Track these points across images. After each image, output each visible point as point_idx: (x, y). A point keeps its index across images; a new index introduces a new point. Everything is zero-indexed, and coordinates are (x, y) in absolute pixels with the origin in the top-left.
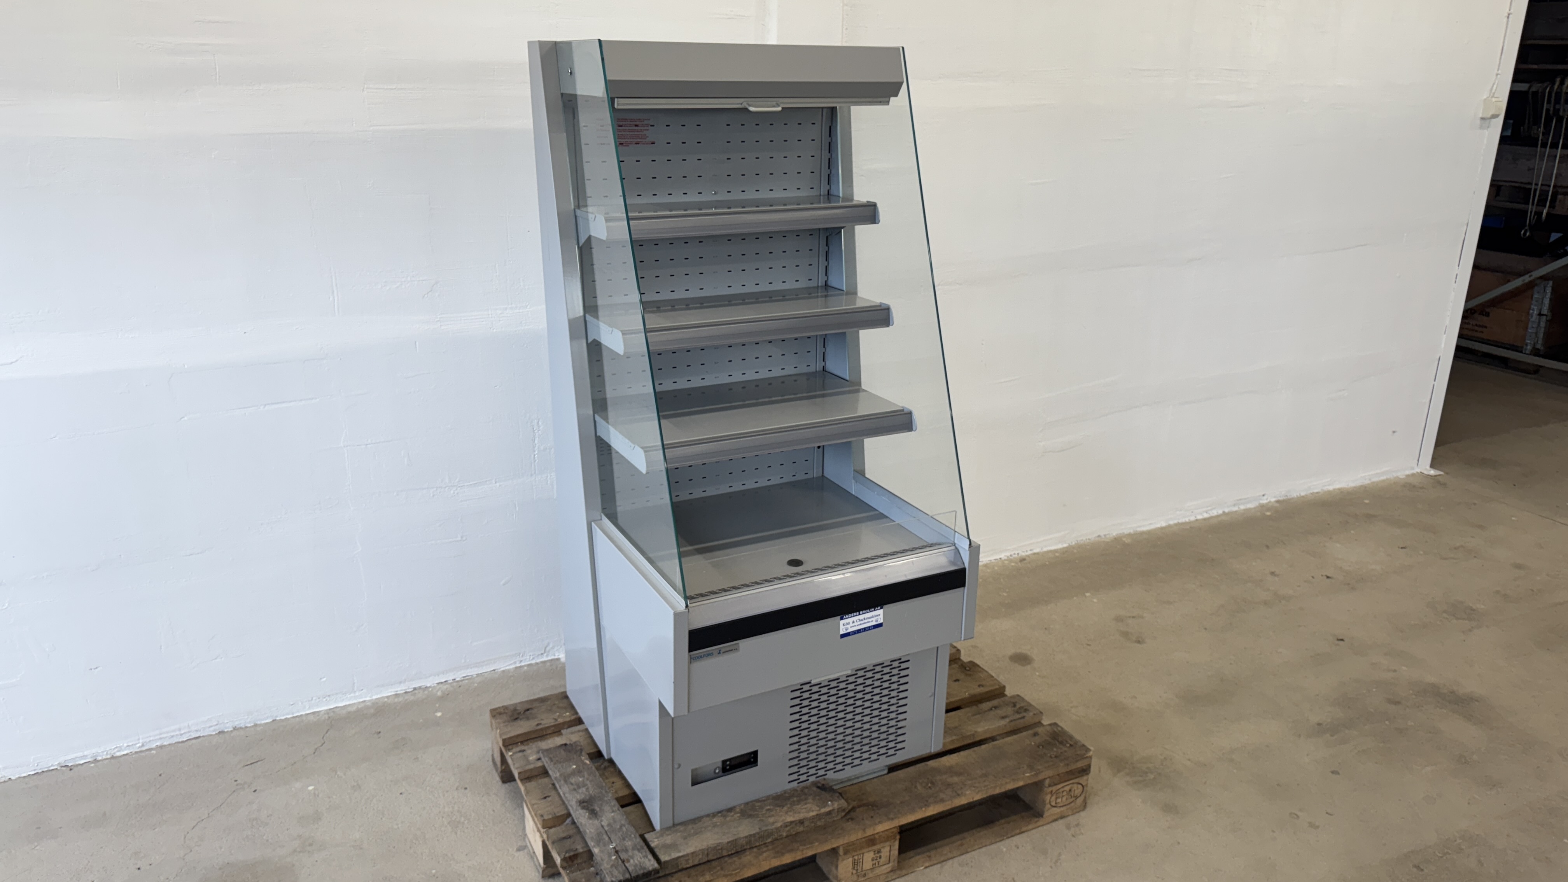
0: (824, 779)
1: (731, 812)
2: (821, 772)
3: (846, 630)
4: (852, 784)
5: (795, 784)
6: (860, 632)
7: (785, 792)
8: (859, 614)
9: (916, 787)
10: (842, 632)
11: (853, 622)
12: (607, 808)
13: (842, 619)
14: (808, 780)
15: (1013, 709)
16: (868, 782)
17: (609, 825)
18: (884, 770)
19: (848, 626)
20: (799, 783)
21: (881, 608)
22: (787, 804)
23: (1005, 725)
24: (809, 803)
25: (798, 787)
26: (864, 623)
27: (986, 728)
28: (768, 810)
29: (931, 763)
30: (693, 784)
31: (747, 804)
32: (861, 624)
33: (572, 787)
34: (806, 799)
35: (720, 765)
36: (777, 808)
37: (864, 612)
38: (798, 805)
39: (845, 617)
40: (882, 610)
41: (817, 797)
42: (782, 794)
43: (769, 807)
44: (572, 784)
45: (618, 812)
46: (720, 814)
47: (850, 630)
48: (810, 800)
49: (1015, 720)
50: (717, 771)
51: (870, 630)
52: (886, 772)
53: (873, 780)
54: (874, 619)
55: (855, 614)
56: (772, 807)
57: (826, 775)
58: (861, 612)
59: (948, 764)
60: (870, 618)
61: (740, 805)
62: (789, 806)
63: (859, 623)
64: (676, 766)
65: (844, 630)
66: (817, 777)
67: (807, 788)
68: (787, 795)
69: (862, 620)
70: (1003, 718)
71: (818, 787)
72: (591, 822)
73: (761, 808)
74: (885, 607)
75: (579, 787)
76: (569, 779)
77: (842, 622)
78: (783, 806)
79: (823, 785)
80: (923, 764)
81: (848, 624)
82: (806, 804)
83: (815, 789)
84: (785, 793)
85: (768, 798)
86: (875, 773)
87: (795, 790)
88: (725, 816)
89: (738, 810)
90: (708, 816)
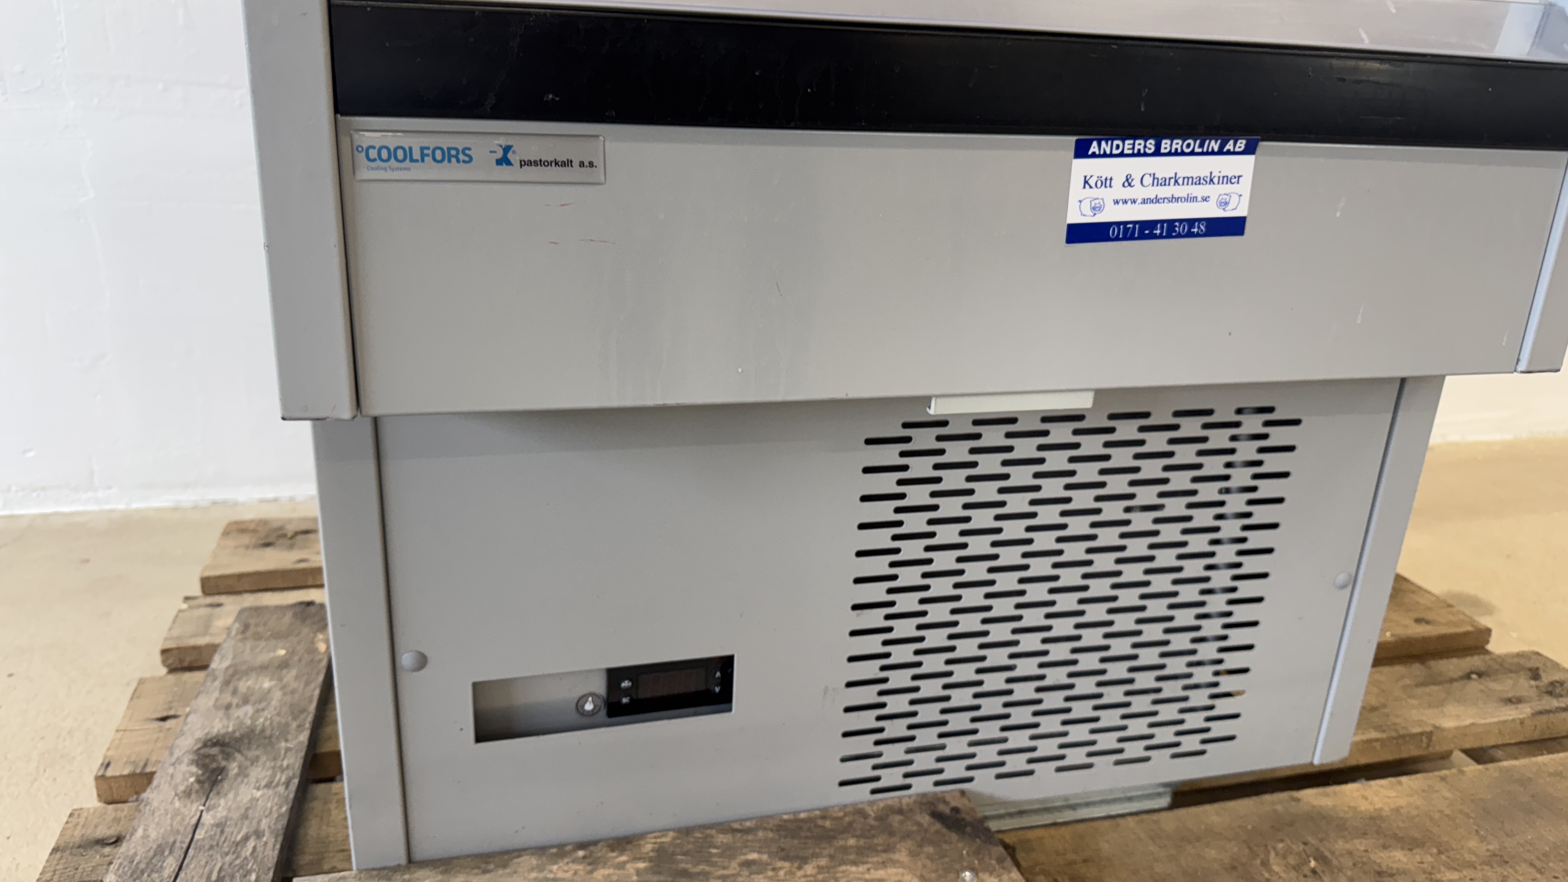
0: (963, 793)
1: (622, 852)
2: (955, 769)
3: (1095, 209)
4: (1055, 824)
5: (862, 793)
6: (1153, 236)
7: (825, 813)
8: (1157, 153)
9: (1265, 864)
10: (1075, 217)
11: (1128, 182)
12: (259, 773)
13: (1082, 151)
14: (908, 787)
15: (1533, 683)
16: (1107, 823)
17: (221, 826)
18: (1159, 795)
19: (1102, 192)
20: (874, 792)
21: (1249, 150)
22: (817, 856)
23: (1522, 722)
24: (895, 863)
25: (871, 803)
26: (1174, 199)
27: (1468, 722)
28: (748, 864)
29: (1311, 796)
30: (481, 737)
31: (686, 831)
32: (1157, 200)
33: (227, 698)
34: (888, 849)
35: (599, 686)
36: (779, 864)
37: (1177, 144)
38: (855, 863)
39: (1094, 148)
40: (1250, 159)
41: (930, 849)
42: (809, 820)
43: (754, 856)
44: (235, 692)
45: (281, 789)
46: (581, 853)
47: (1111, 214)
48: (902, 856)
49: (1548, 712)
50: (589, 707)
51: (1190, 235)
52: (1165, 801)
53: (1121, 821)
54: (1214, 191)
55: (1139, 144)
56: (765, 857)
57: (970, 780)
58: (1166, 145)
59: (1364, 806)
60: (1199, 181)
61: (664, 831)
62: (823, 862)
63: (1152, 192)
64: (406, 659)
65: (1086, 207)
66: (937, 784)
67: (900, 811)
68: (828, 824)
69: (1165, 182)
70: (1510, 701)
71: (937, 816)
72: (177, 804)
73: (729, 852)
74: (1264, 145)
75: (245, 701)
76: (239, 679)
77: (1082, 167)
78: (804, 860)
79: (956, 810)
80: (1284, 796)
81: (1107, 182)
82: (884, 865)
83: (925, 819)
84: (824, 818)
85: (762, 822)
86: (1130, 799)
87: (859, 812)
88: (593, 862)
89: (648, 847)
90: (540, 850)
